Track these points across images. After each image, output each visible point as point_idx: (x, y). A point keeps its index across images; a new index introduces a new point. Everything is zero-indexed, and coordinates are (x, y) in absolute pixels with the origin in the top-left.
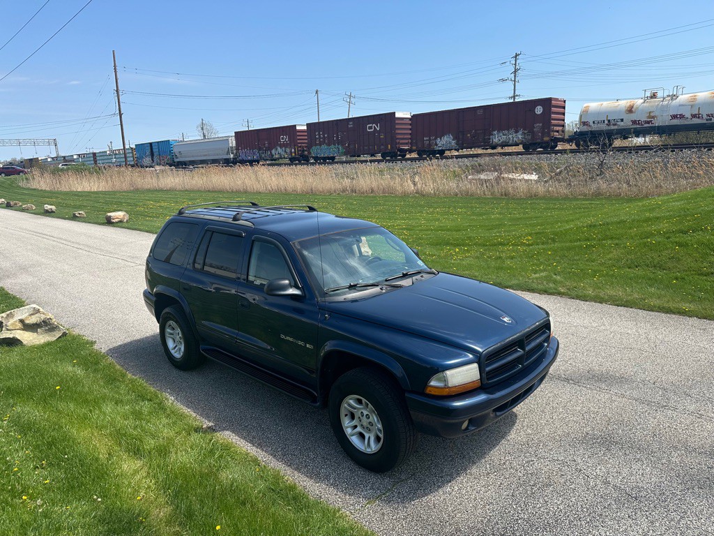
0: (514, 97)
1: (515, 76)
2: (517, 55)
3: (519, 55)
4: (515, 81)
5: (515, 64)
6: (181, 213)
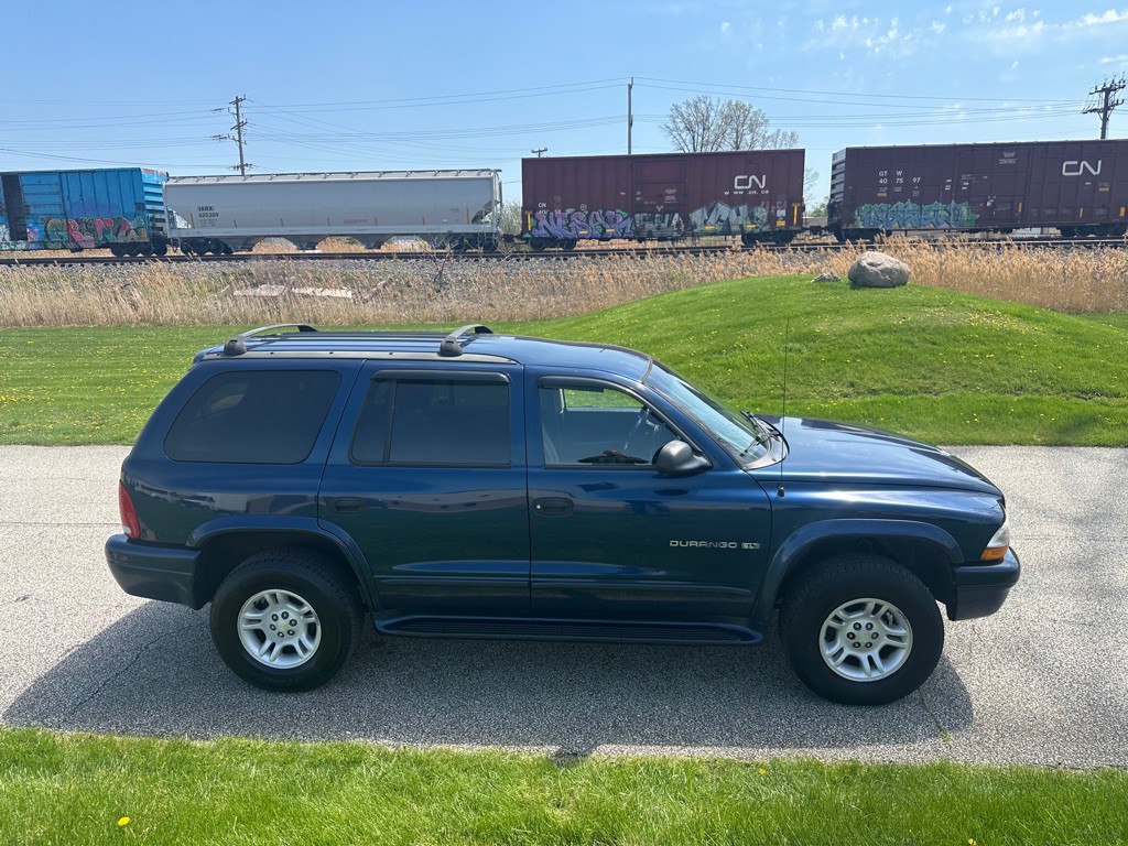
0: (242, 167)
1: (239, 134)
2: (237, 101)
3: (242, 100)
4: (239, 141)
5: (237, 114)
6: (231, 350)
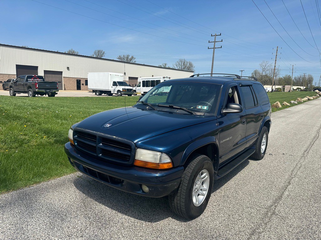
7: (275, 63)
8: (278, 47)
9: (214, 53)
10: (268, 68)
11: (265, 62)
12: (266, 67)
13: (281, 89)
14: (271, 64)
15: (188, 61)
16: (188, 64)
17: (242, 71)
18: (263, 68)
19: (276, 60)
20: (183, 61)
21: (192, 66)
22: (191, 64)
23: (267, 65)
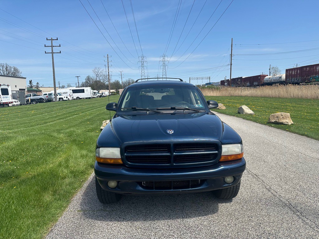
7: (108, 69)
8: (108, 55)
9: (53, 58)
10: (101, 74)
11: (97, 69)
12: (99, 73)
13: (115, 92)
14: (103, 71)
15: (12, 66)
16: (13, 69)
17: (78, 77)
18: (97, 74)
19: (108, 67)
20: (5, 66)
21: (18, 72)
22: (15, 69)
23: (99, 71)
